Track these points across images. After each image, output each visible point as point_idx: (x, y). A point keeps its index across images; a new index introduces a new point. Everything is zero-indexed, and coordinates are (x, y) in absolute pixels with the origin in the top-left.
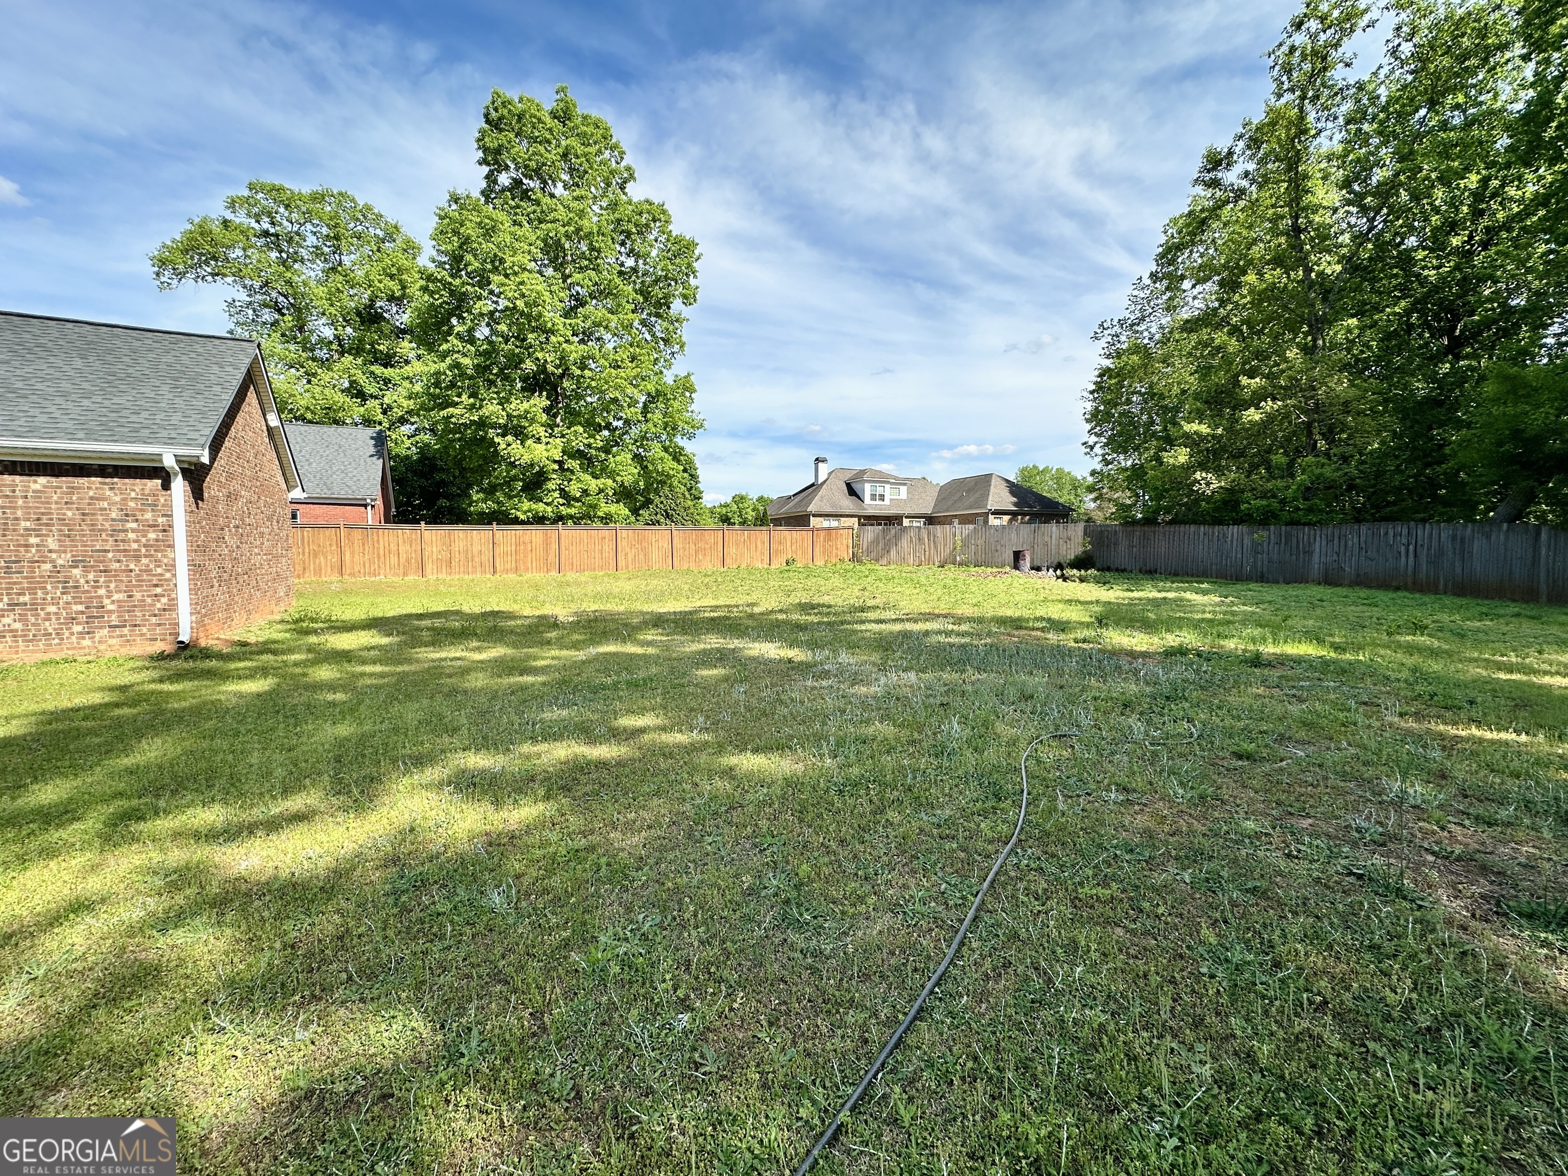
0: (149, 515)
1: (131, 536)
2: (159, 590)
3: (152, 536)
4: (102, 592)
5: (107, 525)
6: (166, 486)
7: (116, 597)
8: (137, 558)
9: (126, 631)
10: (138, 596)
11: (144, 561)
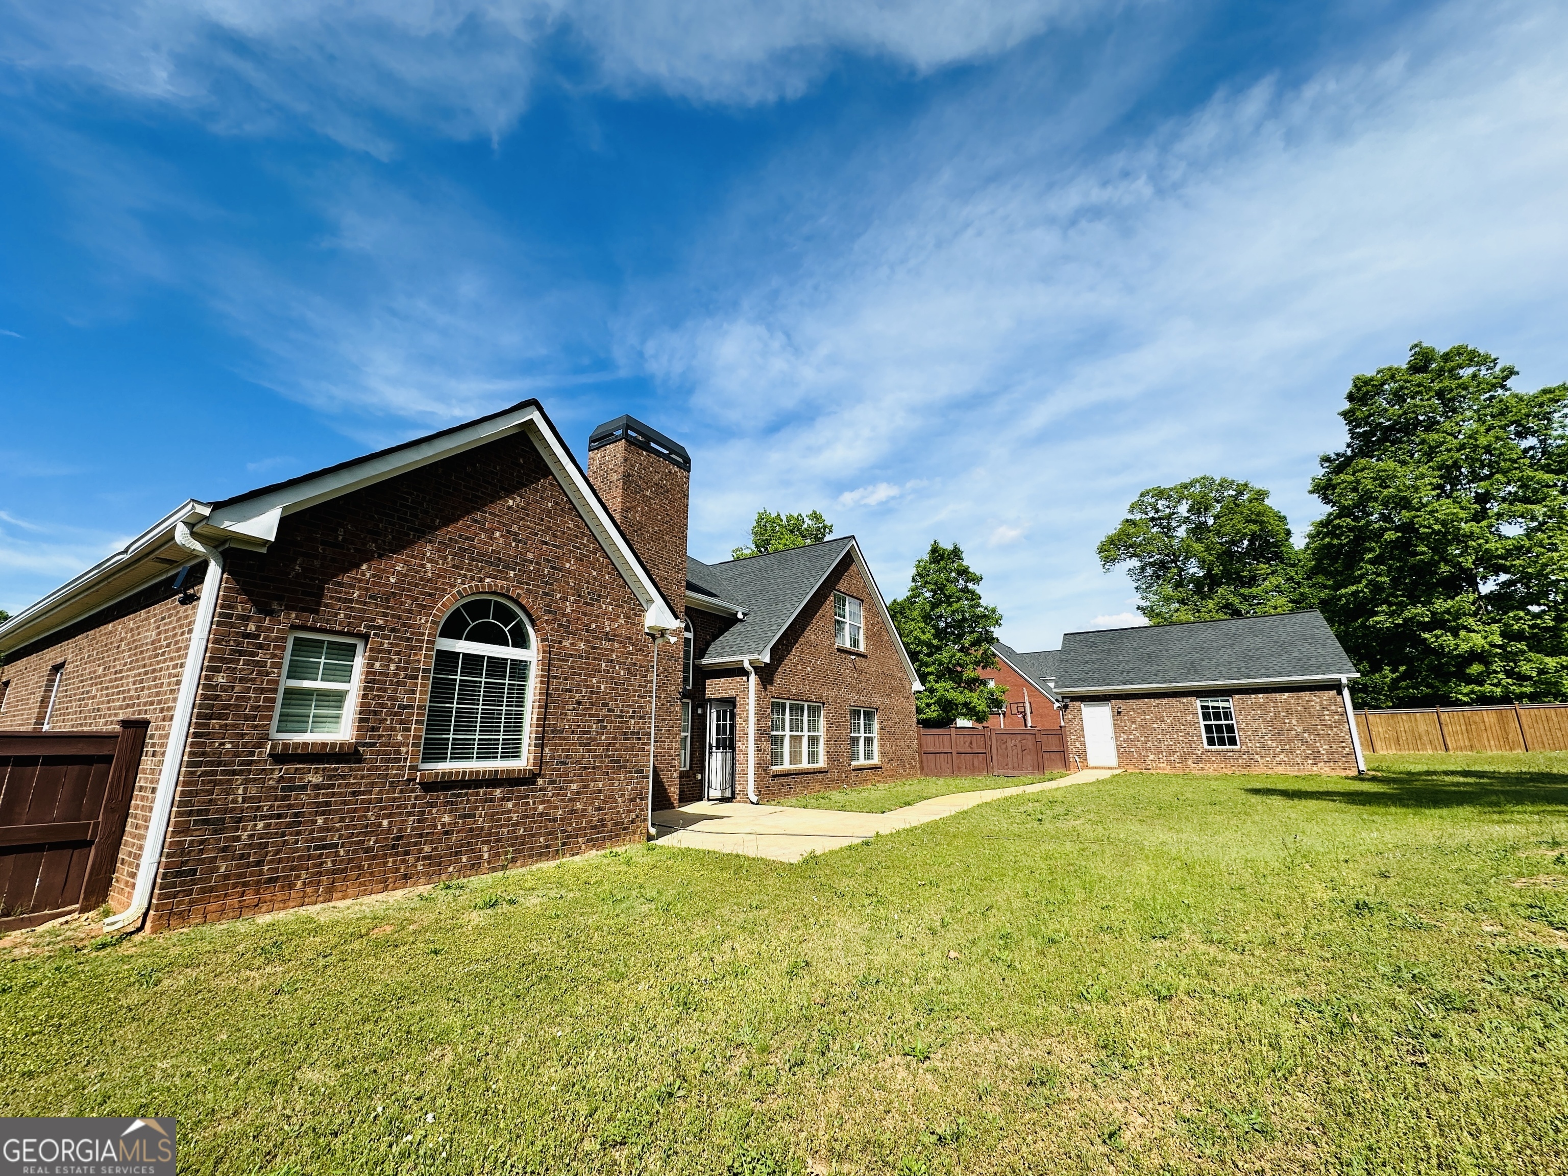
0: (1333, 708)
1: (1327, 718)
2: (1344, 744)
3: (1336, 717)
4: (1318, 744)
5: (1316, 713)
6: (1340, 693)
7: (1325, 747)
8: (1331, 728)
9: (1332, 764)
10: (1334, 747)
11: (1335, 730)
